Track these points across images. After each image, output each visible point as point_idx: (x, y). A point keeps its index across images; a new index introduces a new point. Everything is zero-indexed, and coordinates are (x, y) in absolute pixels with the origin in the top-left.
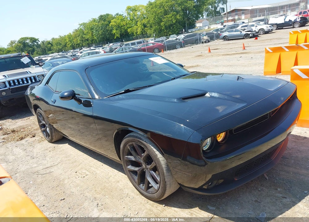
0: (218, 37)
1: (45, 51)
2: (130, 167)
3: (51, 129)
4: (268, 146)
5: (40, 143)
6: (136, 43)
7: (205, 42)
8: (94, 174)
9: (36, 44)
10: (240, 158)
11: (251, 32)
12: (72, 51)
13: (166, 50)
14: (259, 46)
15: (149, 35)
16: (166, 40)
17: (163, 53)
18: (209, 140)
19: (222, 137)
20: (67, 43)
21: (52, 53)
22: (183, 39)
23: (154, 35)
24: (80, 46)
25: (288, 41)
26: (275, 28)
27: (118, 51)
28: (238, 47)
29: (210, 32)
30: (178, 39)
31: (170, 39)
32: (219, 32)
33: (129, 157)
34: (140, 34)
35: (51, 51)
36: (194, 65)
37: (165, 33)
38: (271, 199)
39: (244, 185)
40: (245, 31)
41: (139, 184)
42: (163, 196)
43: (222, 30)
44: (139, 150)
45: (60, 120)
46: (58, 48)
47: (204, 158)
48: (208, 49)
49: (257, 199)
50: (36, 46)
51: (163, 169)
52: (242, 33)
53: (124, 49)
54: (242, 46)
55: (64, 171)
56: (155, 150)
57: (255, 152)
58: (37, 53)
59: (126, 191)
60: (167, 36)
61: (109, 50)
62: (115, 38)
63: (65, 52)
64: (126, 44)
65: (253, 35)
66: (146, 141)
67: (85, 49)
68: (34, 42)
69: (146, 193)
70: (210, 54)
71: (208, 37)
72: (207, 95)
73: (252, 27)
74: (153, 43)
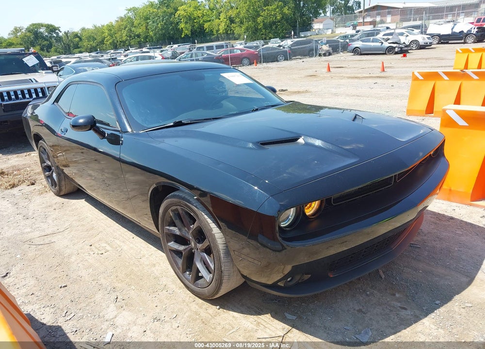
0: (345, 48)
1: (69, 48)
2: (173, 245)
3: (58, 175)
4: (390, 227)
5: (42, 195)
6: (215, 48)
7: (325, 55)
8: (119, 251)
9: (55, 35)
10: (343, 243)
11: (398, 45)
12: (112, 51)
13: (261, 62)
14: (407, 67)
15: (237, 36)
16: (263, 46)
17: (256, 67)
18: (292, 212)
19: (314, 209)
20: (105, 38)
21: (81, 52)
22: (290, 47)
23: (245, 37)
24: (125, 45)
25: (452, 63)
26: (436, 41)
27: (185, 58)
28: (374, 67)
29: (334, 39)
30: (281, 46)
31: (270, 45)
32: (348, 41)
33: (172, 228)
34: (223, 33)
35: (79, 50)
36: (301, 89)
37: (262, 34)
38: (383, 310)
39: (346, 284)
40: (389, 41)
41: (184, 272)
42: (217, 292)
43: (352, 38)
44: (186, 219)
45: (76, 162)
46: (91, 45)
47: (280, 239)
48: (327, 66)
49: (361, 308)
50: (55, 39)
51: (220, 252)
52: (383, 45)
53: (194, 55)
54: (381, 65)
55: (73, 242)
56: (209, 221)
57: (368, 234)
58: (56, 51)
59: (164, 281)
60: (266, 39)
61: (171, 55)
62: (183, 36)
63: (101, 53)
64: (198, 48)
65: (400, 49)
66: (198, 206)
67: (133, 51)
68: (52, 31)
69: (193, 287)
70: (329, 75)
71: (330, 46)
72: (301, 141)
73: (400, 37)
74: (241, 50)
